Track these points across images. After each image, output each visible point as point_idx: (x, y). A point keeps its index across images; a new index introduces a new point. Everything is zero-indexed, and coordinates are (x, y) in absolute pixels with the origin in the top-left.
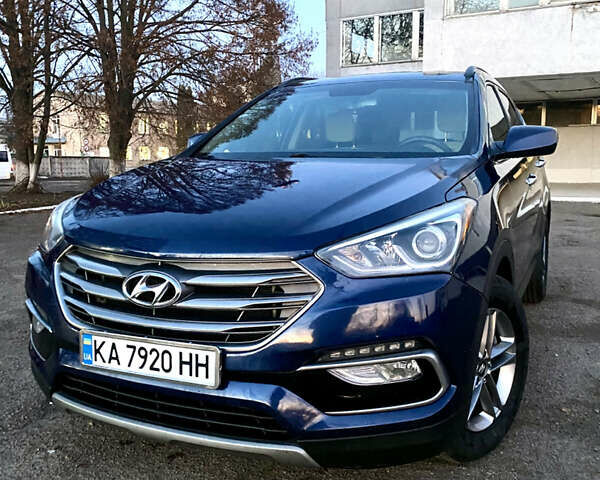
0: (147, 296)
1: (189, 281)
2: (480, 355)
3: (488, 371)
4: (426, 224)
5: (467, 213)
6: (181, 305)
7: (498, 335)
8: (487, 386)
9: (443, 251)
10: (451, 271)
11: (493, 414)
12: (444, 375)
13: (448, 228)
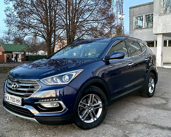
0: (13, 87)
1: (19, 85)
2: (89, 105)
3: (92, 109)
4: (66, 75)
5: (79, 72)
6: (18, 89)
7: (97, 101)
8: (92, 113)
9: (68, 80)
10: (68, 84)
11: (94, 120)
12: (64, 107)
13: (70, 76)
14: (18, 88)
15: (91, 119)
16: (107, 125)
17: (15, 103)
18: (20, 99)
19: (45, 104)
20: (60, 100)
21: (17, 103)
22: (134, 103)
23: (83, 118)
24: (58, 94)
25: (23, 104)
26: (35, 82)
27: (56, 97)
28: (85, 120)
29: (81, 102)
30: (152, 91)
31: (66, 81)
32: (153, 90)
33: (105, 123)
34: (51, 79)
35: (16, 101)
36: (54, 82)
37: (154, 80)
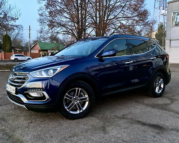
1: (15, 76)
2: (75, 98)
3: (78, 101)
4: (51, 69)
7: (84, 95)
8: (78, 105)
9: (52, 74)
10: (51, 78)
12: (47, 97)
14: (15, 79)
15: (78, 111)
20: (43, 91)
21: (13, 92)
23: (68, 109)
26: (26, 75)
29: (67, 94)
30: (161, 91)
34: (39, 73)
37: (163, 80)
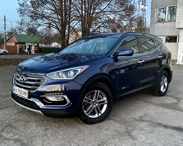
0: (21, 80)
1: (27, 78)
2: (93, 100)
3: (97, 105)
4: (71, 70)
5: (84, 69)
6: (25, 82)
7: (103, 97)
8: (97, 108)
9: (73, 76)
10: (73, 80)
11: (98, 115)
12: (68, 101)
13: (75, 72)
15: (96, 114)
16: (111, 121)
17: (23, 95)
18: (27, 91)
19: (50, 97)
20: (64, 94)
21: (24, 96)
22: (143, 102)
23: (87, 113)
24: (63, 89)
25: (30, 97)
26: (41, 76)
27: (62, 91)
28: (89, 114)
29: (86, 97)
30: (165, 90)
31: (71, 76)
32: (165, 88)
33: (110, 119)
34: (57, 74)
35: (23, 93)
36: (60, 77)
37: (167, 79)
